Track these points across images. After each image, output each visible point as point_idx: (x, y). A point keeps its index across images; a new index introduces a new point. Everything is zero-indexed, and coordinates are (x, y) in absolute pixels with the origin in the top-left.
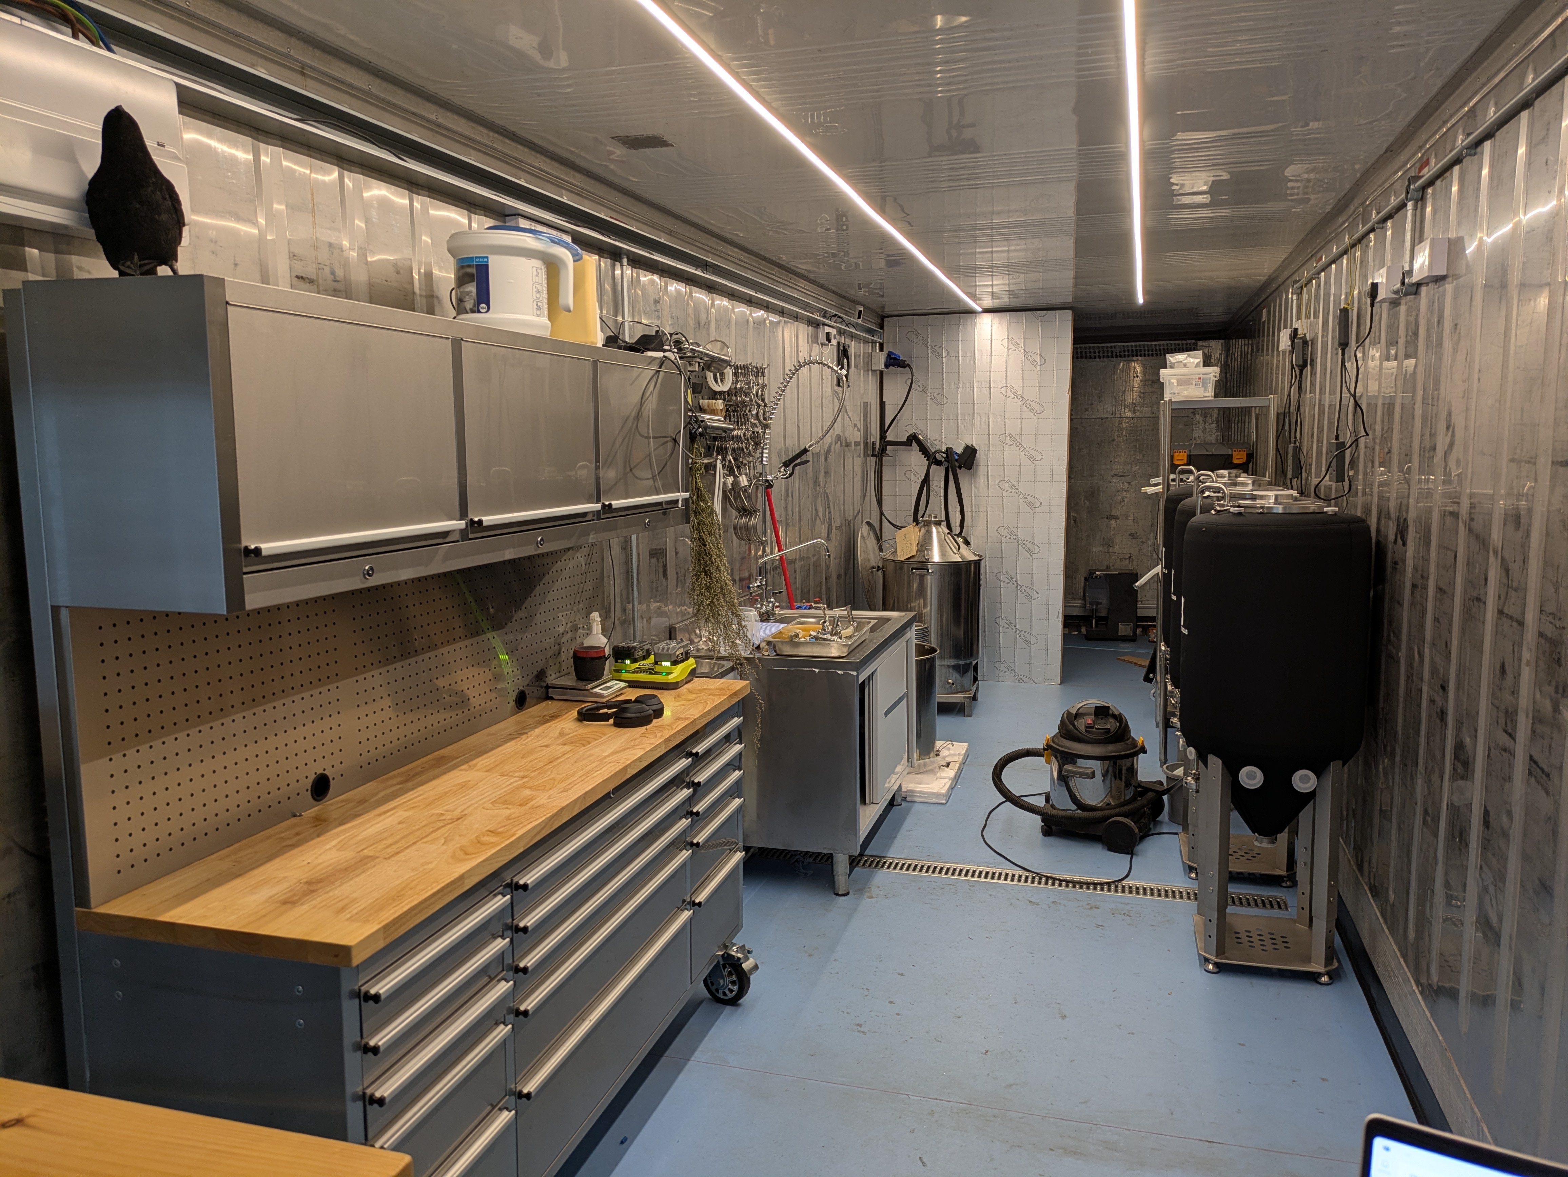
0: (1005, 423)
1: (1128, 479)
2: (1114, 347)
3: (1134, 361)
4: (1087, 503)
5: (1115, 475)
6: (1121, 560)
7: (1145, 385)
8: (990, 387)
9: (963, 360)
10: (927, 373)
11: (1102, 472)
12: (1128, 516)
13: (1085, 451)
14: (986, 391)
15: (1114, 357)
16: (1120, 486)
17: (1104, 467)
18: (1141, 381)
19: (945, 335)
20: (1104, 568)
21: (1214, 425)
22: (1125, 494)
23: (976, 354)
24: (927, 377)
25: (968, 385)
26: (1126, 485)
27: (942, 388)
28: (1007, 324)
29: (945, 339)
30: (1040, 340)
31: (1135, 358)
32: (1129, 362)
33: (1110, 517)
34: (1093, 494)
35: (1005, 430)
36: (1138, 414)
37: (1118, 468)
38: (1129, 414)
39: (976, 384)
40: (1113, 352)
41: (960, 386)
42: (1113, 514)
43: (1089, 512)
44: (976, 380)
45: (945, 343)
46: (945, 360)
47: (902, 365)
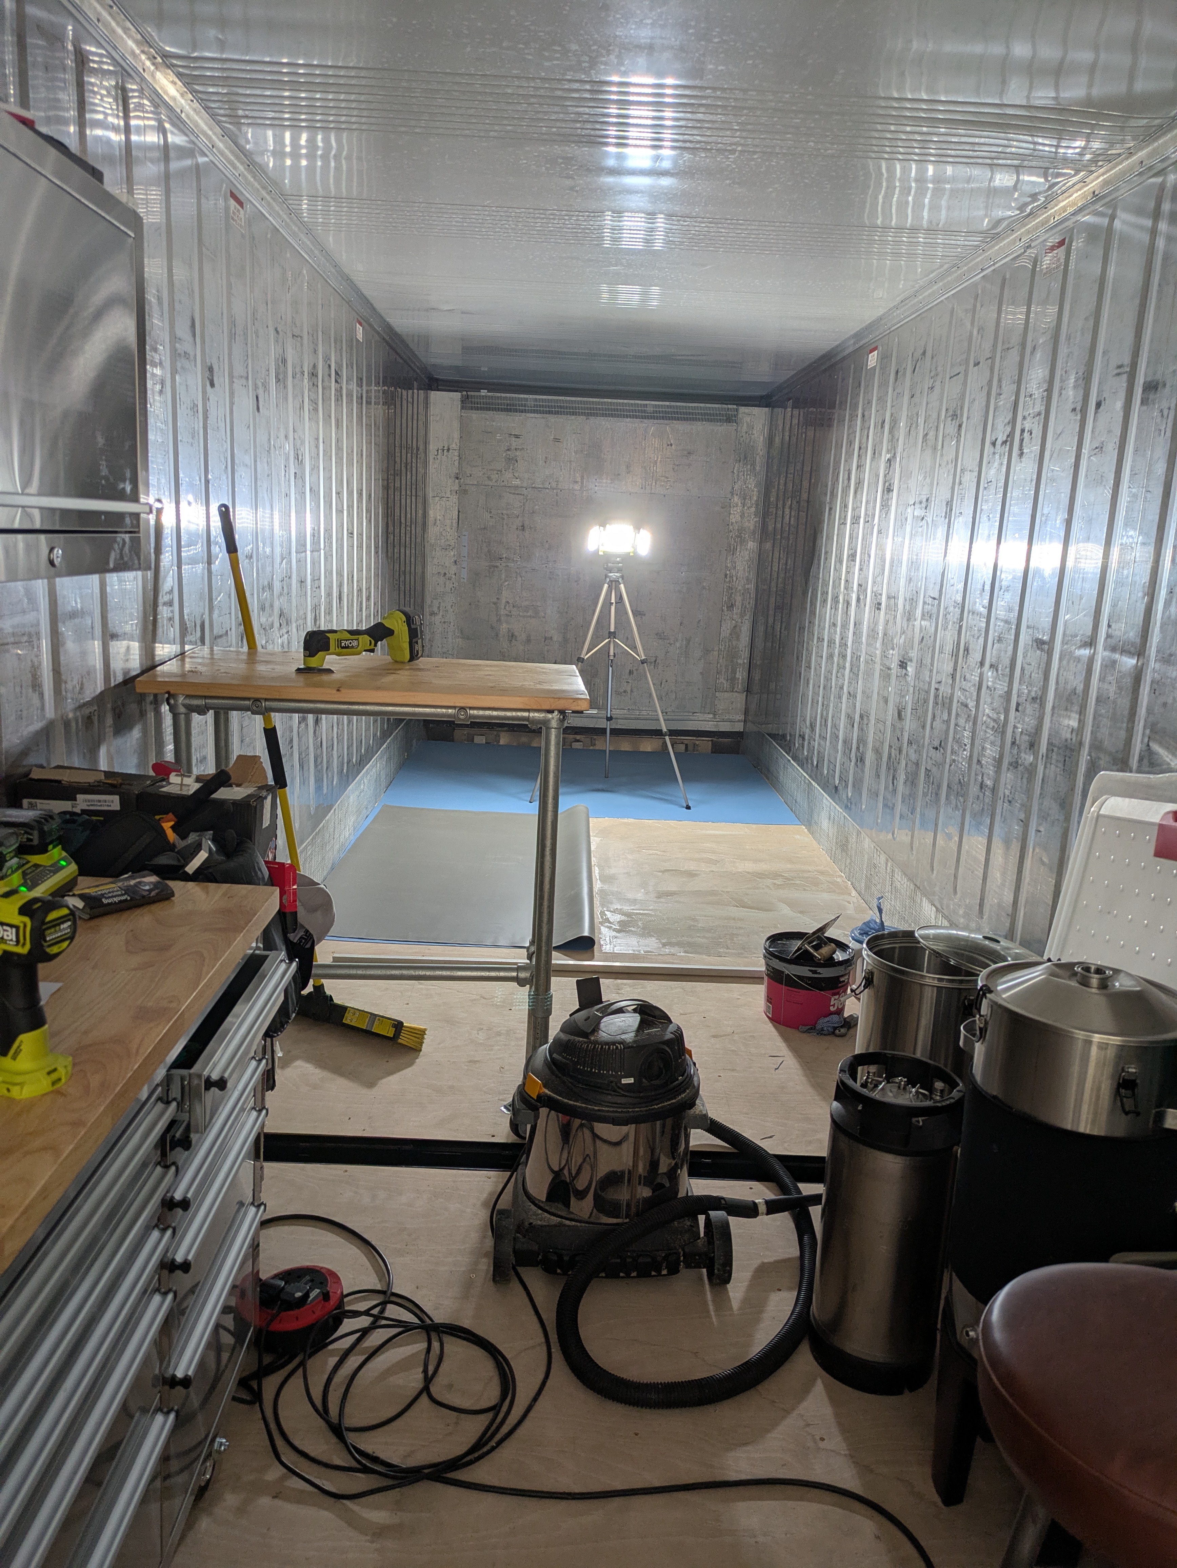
2: (646, 405)
15: (644, 417)
21: (753, 509)
31: (669, 422)
32: (662, 425)
40: (645, 411)
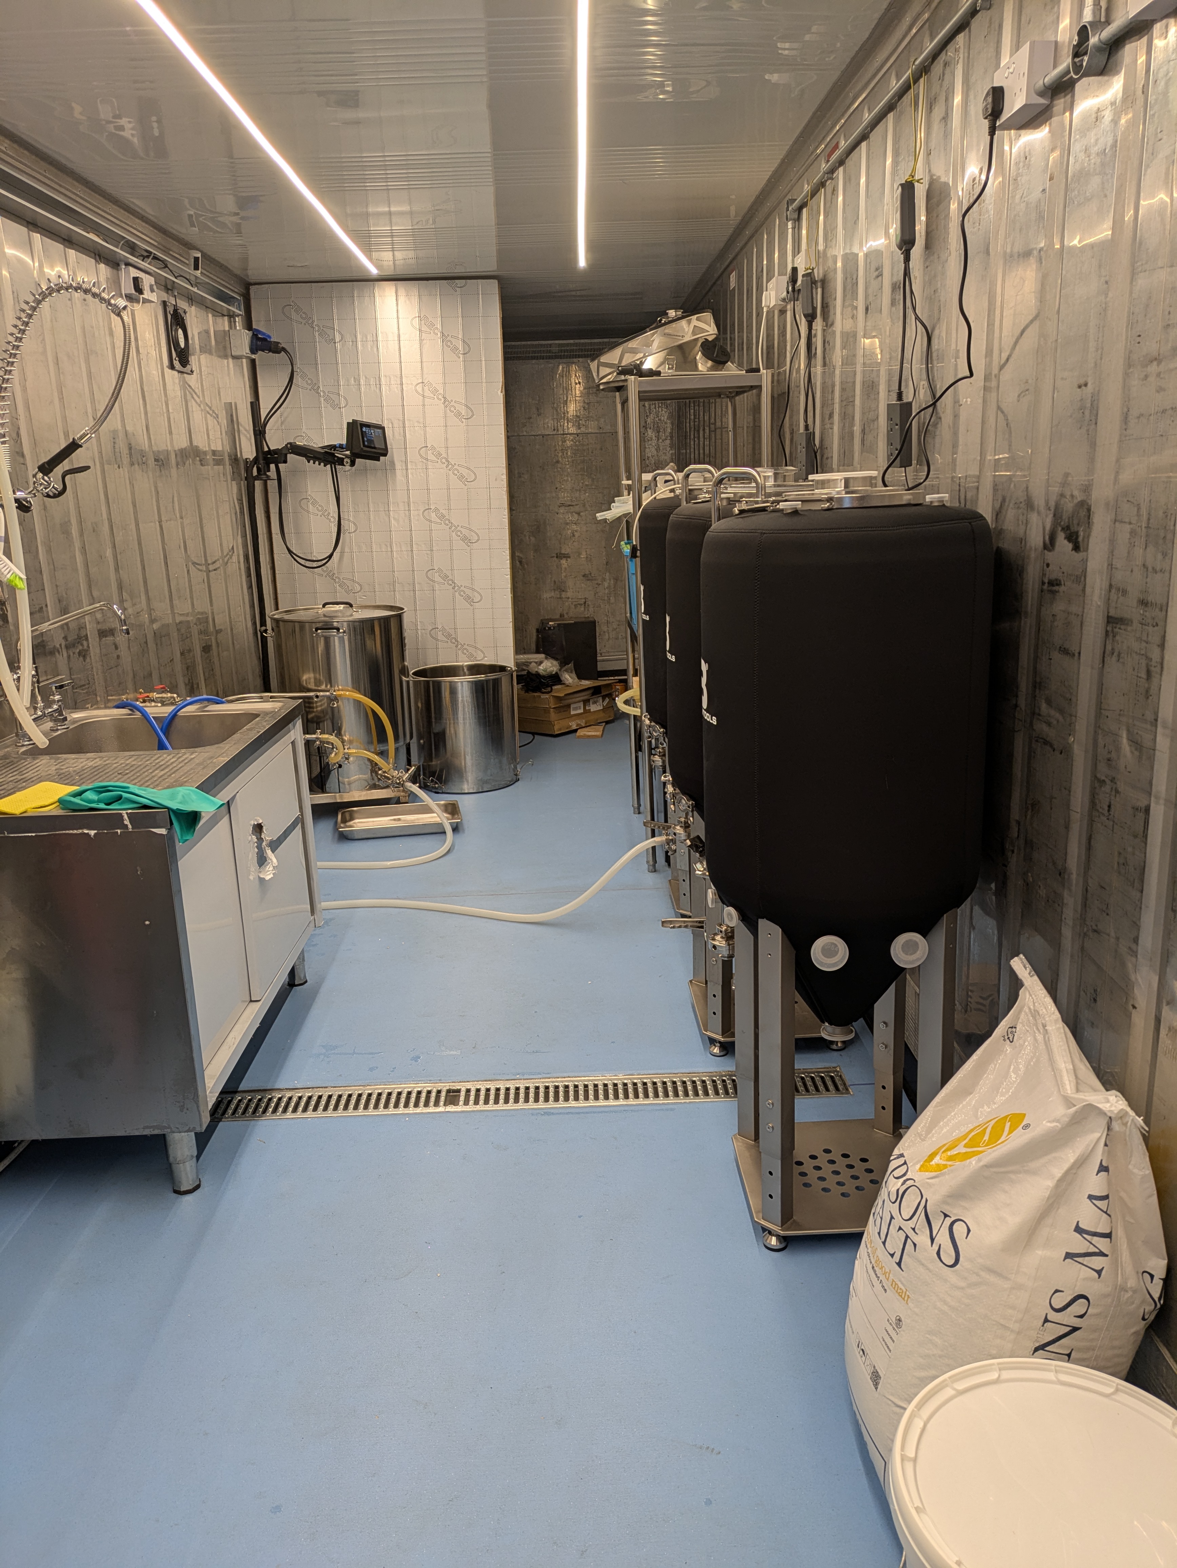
0: (425, 432)
1: (577, 509)
2: (551, 345)
3: (573, 363)
4: (533, 539)
5: (562, 505)
6: (576, 606)
7: (588, 393)
8: (402, 384)
9: (363, 345)
10: (316, 364)
11: (548, 502)
12: (580, 554)
13: (526, 476)
14: (396, 389)
15: (550, 358)
16: (570, 517)
17: (548, 495)
18: (585, 389)
19: (335, 311)
20: (558, 617)
22: (574, 527)
23: (380, 338)
24: (317, 369)
25: (372, 382)
26: (576, 516)
27: (339, 385)
28: (417, 298)
29: (335, 317)
30: (460, 319)
31: (575, 360)
32: (569, 364)
33: (560, 556)
34: (538, 529)
35: (426, 441)
36: (583, 429)
37: (565, 497)
38: (572, 430)
39: (383, 379)
40: (550, 352)
41: (362, 382)
42: (563, 552)
43: (536, 551)
44: (382, 374)
45: (336, 322)
46: (338, 345)
47: (275, 348)
